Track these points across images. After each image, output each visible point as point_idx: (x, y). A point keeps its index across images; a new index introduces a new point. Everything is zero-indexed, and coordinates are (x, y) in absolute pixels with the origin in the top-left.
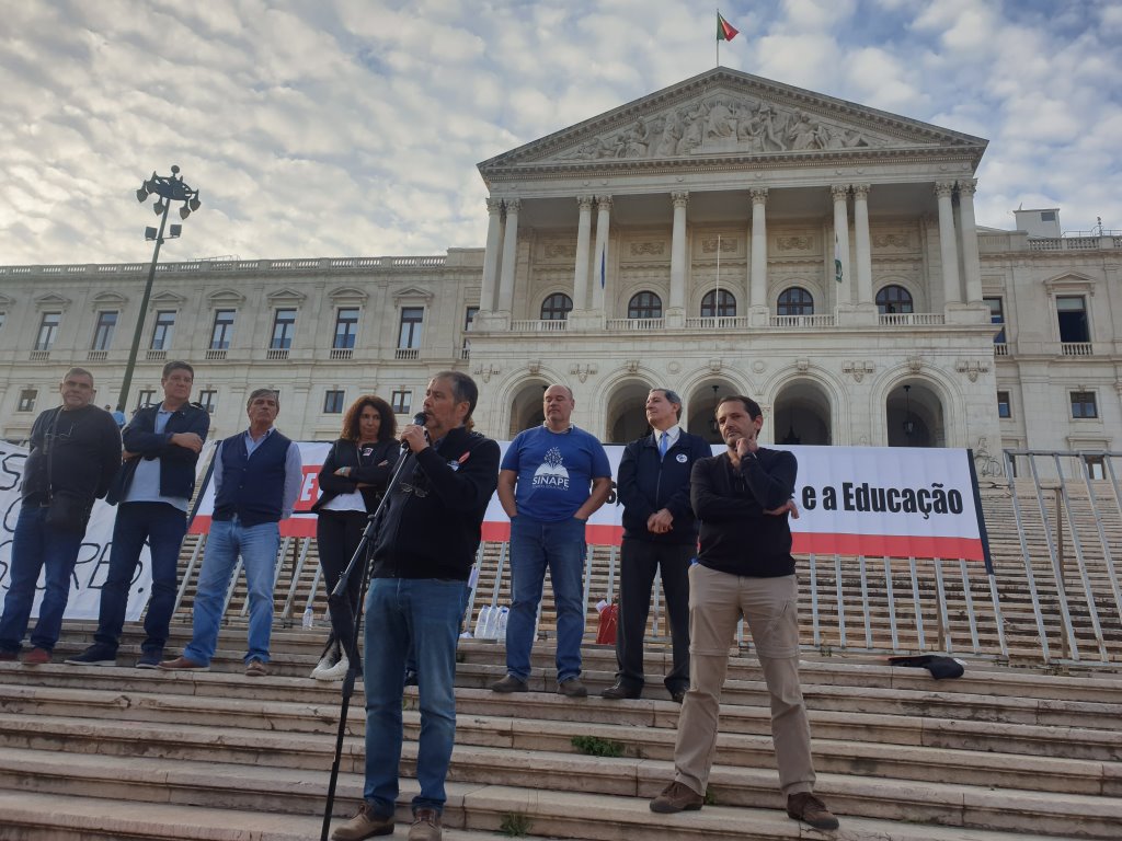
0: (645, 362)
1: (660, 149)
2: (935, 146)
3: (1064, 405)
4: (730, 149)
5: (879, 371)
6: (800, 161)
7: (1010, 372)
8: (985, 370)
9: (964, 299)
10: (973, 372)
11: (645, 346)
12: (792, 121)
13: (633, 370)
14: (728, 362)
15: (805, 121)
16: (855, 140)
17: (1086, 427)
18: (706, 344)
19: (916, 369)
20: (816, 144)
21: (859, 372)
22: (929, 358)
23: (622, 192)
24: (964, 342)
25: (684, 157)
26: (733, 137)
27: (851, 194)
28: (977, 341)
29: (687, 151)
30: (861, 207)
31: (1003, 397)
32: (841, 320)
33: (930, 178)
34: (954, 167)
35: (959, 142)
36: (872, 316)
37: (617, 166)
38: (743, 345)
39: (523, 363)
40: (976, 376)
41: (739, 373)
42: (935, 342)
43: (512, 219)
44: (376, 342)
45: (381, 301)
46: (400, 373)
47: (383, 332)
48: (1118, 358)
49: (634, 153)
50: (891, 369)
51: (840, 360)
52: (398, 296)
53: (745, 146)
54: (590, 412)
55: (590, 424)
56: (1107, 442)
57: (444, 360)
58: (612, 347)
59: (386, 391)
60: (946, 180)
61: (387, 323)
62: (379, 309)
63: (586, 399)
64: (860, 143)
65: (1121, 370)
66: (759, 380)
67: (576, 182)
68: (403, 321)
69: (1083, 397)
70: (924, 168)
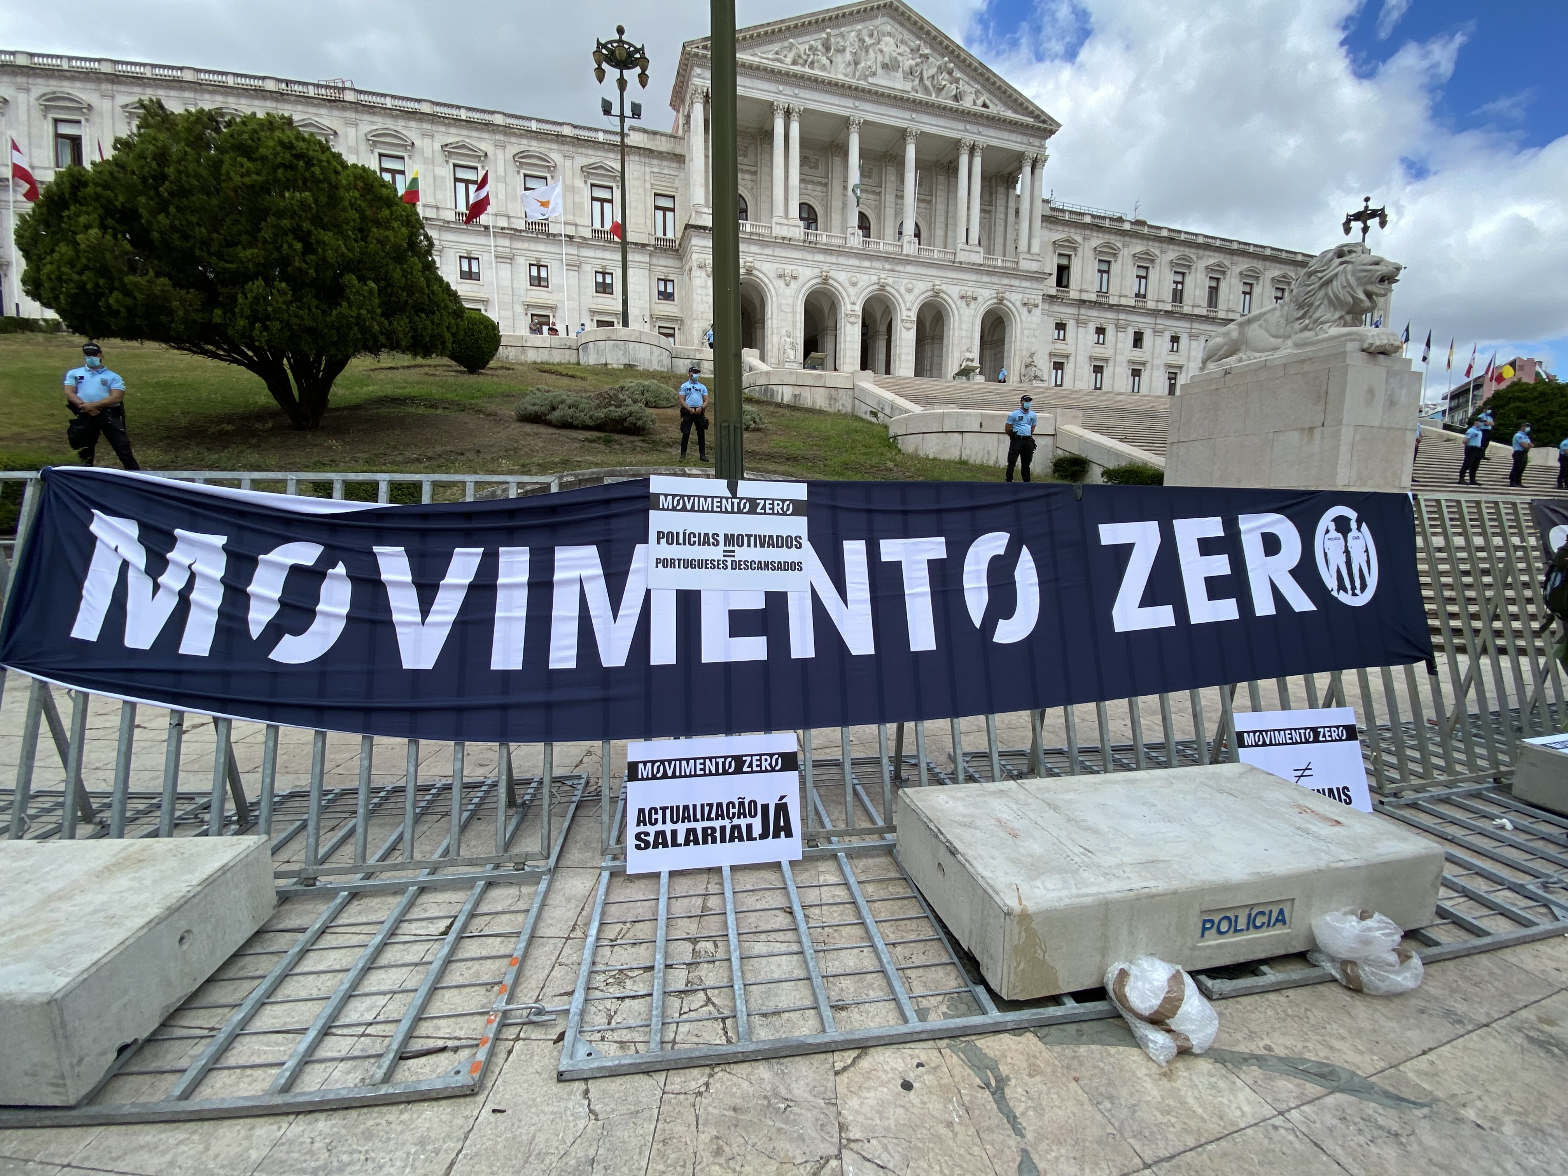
0: (832, 274)
2: (1030, 120)
4: (898, 86)
5: (980, 299)
6: (943, 111)
8: (1037, 307)
9: (1029, 251)
10: (1031, 306)
11: (833, 259)
12: (940, 70)
13: (824, 280)
14: (890, 281)
15: (950, 73)
16: (980, 102)
18: (877, 264)
19: (1001, 300)
20: (956, 98)
21: (968, 300)
22: (1008, 294)
23: (811, 106)
24: (1028, 283)
25: (862, 84)
26: (900, 74)
27: (972, 150)
28: (1035, 284)
29: (865, 78)
30: (978, 161)
33: (1021, 148)
34: (1037, 141)
35: (1044, 122)
36: (979, 257)
37: (808, 78)
38: (899, 268)
40: (1032, 309)
41: (897, 291)
42: (1012, 282)
44: (570, 218)
45: (569, 173)
46: (599, 254)
47: (577, 208)
48: (1083, 302)
49: (823, 68)
50: (986, 297)
51: (958, 288)
52: (587, 171)
53: (908, 86)
54: (794, 312)
55: (794, 323)
56: (1067, 357)
57: (644, 245)
58: (809, 257)
59: (589, 270)
60: (1031, 152)
61: (577, 199)
62: (568, 182)
63: (790, 301)
64: (985, 105)
65: (1083, 311)
66: (909, 298)
67: (772, 87)
68: (593, 199)
69: (1061, 326)
70: (1019, 138)
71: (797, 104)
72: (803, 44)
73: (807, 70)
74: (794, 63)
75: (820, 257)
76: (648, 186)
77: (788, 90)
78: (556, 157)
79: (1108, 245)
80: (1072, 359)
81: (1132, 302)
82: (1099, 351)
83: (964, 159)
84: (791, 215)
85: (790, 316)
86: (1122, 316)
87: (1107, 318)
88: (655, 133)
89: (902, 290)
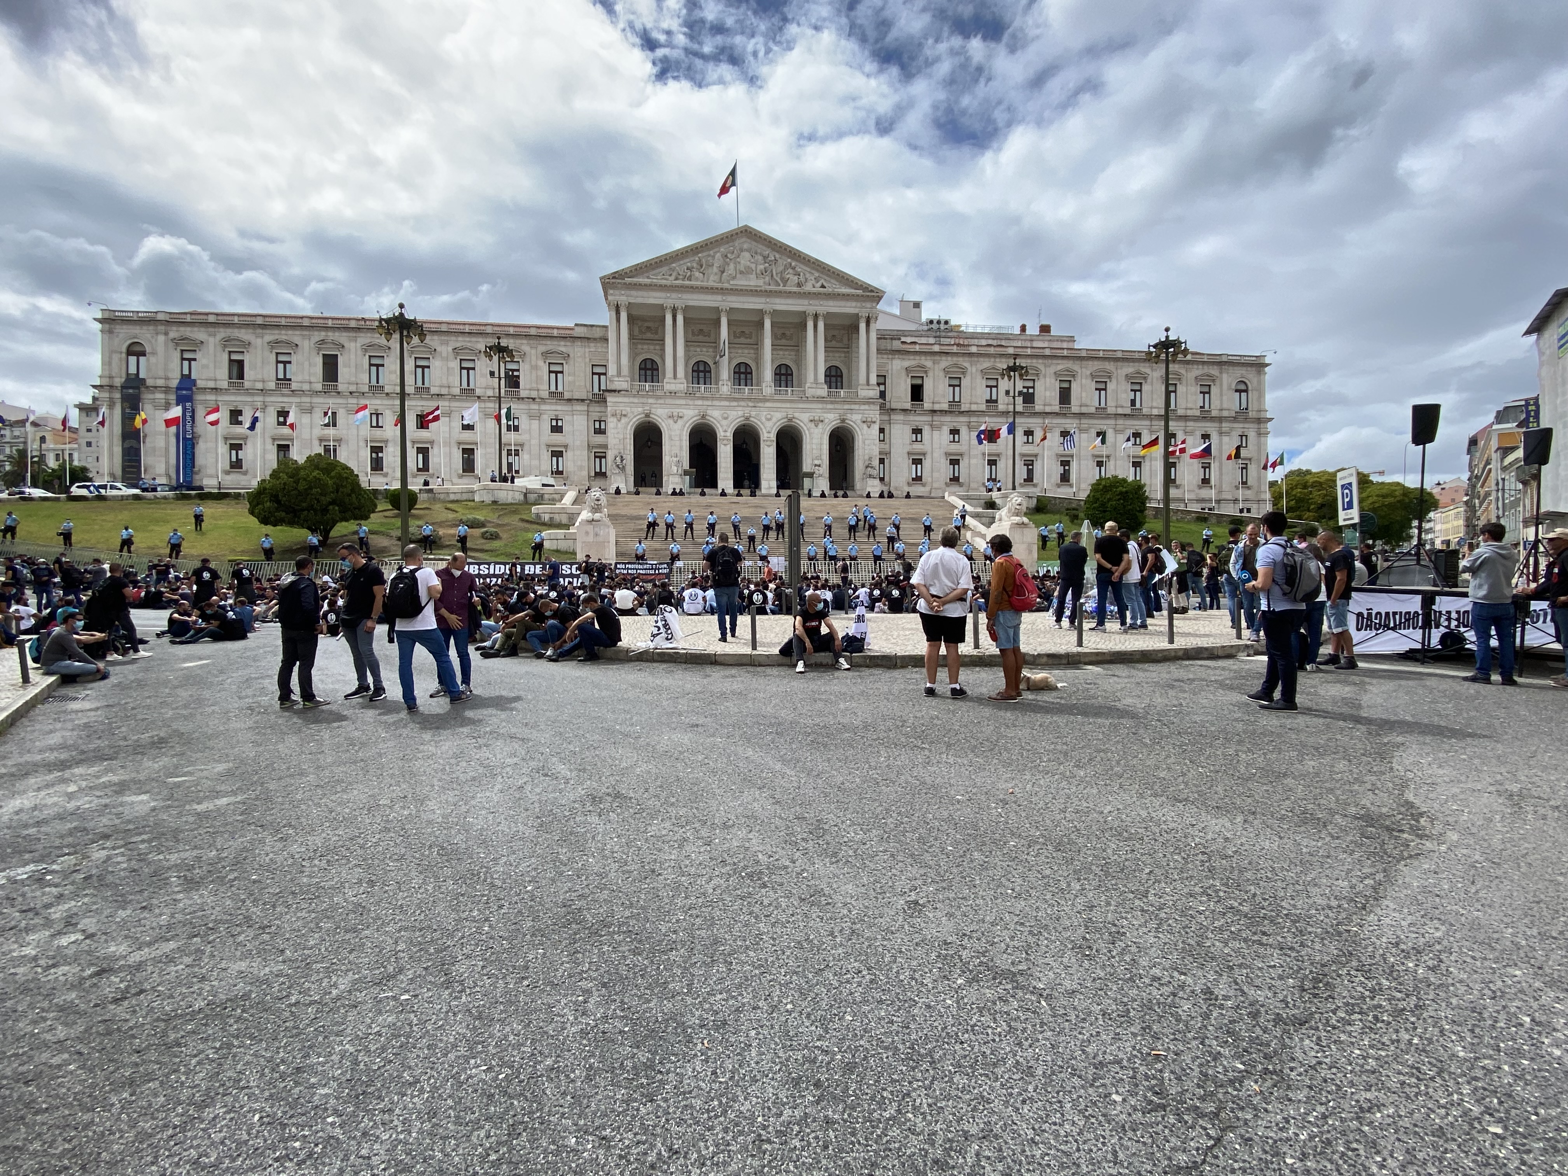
0: (709, 412)
1: (712, 278)
2: (860, 292)
3: (908, 436)
4: (752, 283)
5: (826, 421)
6: (790, 294)
7: (886, 418)
8: (874, 423)
9: (868, 384)
10: (868, 423)
11: (709, 403)
12: (786, 268)
13: (703, 417)
14: (753, 414)
15: (794, 268)
16: (819, 284)
17: (917, 447)
18: (742, 403)
19: (843, 421)
20: (799, 285)
21: (816, 422)
22: (849, 415)
23: (691, 303)
24: (866, 407)
25: (726, 285)
26: (753, 276)
27: (816, 317)
28: (872, 407)
29: (728, 282)
30: (821, 325)
31: (882, 430)
32: (810, 392)
33: (855, 311)
34: (868, 305)
35: (872, 291)
36: (823, 391)
37: (687, 287)
38: (760, 405)
39: (640, 409)
40: (871, 425)
41: (759, 420)
42: (853, 407)
43: (624, 316)
44: (534, 385)
45: (534, 358)
46: (554, 407)
47: (539, 379)
48: (934, 411)
49: (697, 279)
50: (831, 420)
51: (808, 415)
52: (545, 354)
53: (760, 282)
54: (681, 440)
55: (681, 447)
56: (924, 454)
57: (583, 400)
58: (691, 402)
59: (546, 418)
60: (864, 314)
61: (539, 373)
62: (533, 363)
63: (678, 432)
64: (823, 286)
65: (935, 418)
66: (769, 424)
67: (663, 295)
68: (550, 372)
69: (917, 431)
70: (854, 304)
71: (679, 304)
72: (680, 267)
73: (687, 283)
74: (676, 279)
75: (700, 402)
76: (587, 360)
77: (674, 295)
78: (526, 348)
79: (956, 365)
80: (928, 456)
81: (983, 407)
82: (954, 448)
83: (810, 324)
84: (678, 376)
85: (678, 443)
86: (973, 419)
87: (960, 422)
88: (592, 326)
89: (763, 419)
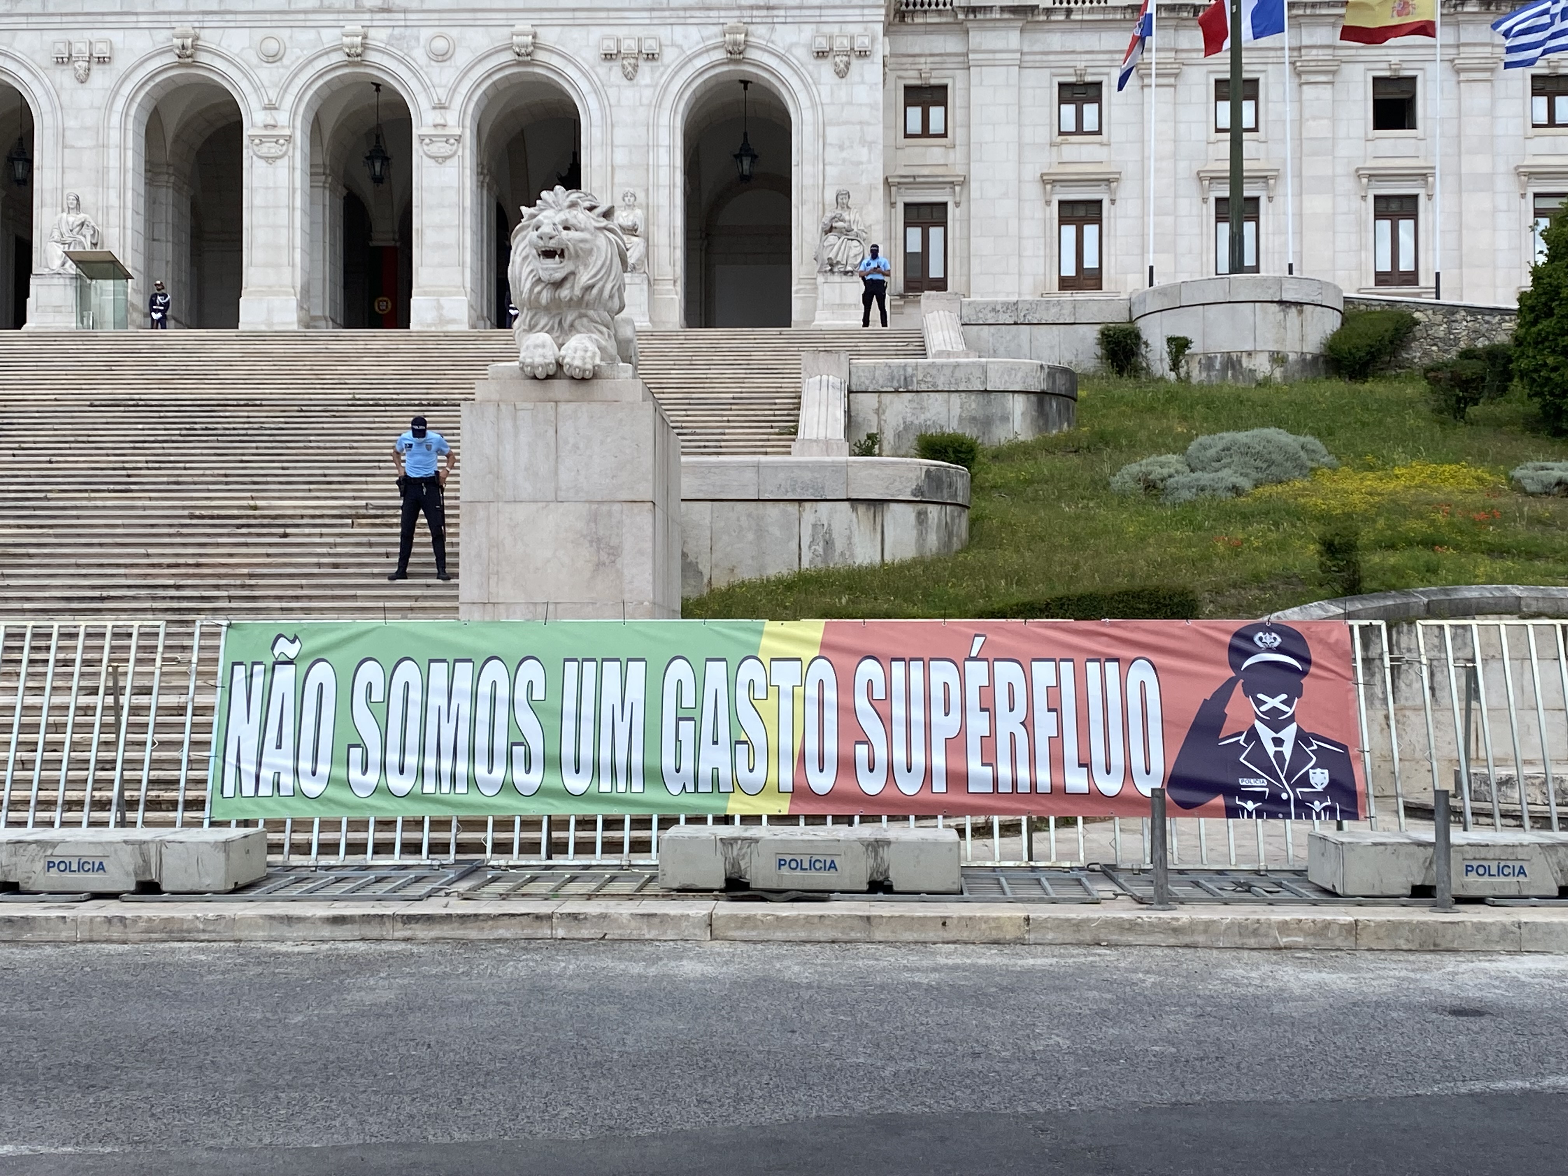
0: (209, 38)
3: (1043, 112)
5: (670, 56)
7: (950, 43)
8: (863, 54)
10: (842, 58)
13: (186, 56)
14: (379, 37)
17: (1082, 154)
19: (736, 53)
21: (627, 60)
22: (761, 30)
38: (409, 1)
40: (848, 65)
41: (401, 61)
51: (596, 33)
56: (1109, 183)
63: (91, 119)
66: (444, 75)
69: (1080, 92)
80: (1126, 189)
82: (1236, 154)
85: (88, 158)
89: (419, 55)
